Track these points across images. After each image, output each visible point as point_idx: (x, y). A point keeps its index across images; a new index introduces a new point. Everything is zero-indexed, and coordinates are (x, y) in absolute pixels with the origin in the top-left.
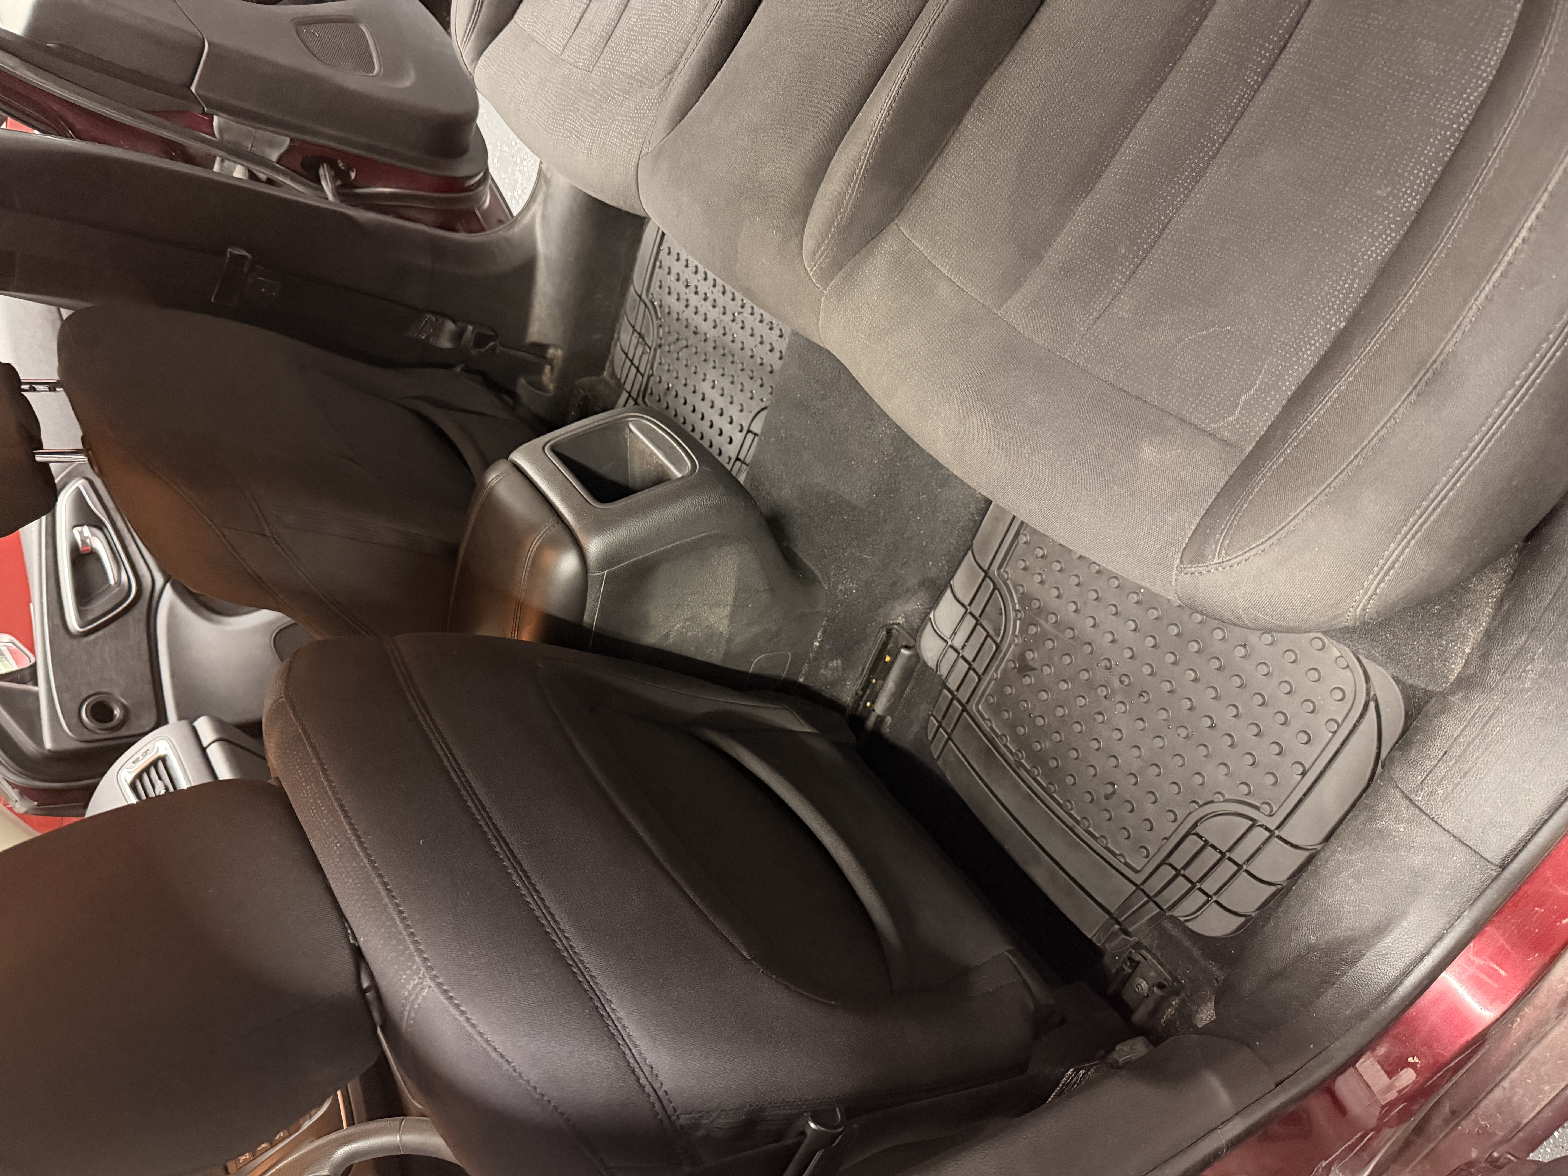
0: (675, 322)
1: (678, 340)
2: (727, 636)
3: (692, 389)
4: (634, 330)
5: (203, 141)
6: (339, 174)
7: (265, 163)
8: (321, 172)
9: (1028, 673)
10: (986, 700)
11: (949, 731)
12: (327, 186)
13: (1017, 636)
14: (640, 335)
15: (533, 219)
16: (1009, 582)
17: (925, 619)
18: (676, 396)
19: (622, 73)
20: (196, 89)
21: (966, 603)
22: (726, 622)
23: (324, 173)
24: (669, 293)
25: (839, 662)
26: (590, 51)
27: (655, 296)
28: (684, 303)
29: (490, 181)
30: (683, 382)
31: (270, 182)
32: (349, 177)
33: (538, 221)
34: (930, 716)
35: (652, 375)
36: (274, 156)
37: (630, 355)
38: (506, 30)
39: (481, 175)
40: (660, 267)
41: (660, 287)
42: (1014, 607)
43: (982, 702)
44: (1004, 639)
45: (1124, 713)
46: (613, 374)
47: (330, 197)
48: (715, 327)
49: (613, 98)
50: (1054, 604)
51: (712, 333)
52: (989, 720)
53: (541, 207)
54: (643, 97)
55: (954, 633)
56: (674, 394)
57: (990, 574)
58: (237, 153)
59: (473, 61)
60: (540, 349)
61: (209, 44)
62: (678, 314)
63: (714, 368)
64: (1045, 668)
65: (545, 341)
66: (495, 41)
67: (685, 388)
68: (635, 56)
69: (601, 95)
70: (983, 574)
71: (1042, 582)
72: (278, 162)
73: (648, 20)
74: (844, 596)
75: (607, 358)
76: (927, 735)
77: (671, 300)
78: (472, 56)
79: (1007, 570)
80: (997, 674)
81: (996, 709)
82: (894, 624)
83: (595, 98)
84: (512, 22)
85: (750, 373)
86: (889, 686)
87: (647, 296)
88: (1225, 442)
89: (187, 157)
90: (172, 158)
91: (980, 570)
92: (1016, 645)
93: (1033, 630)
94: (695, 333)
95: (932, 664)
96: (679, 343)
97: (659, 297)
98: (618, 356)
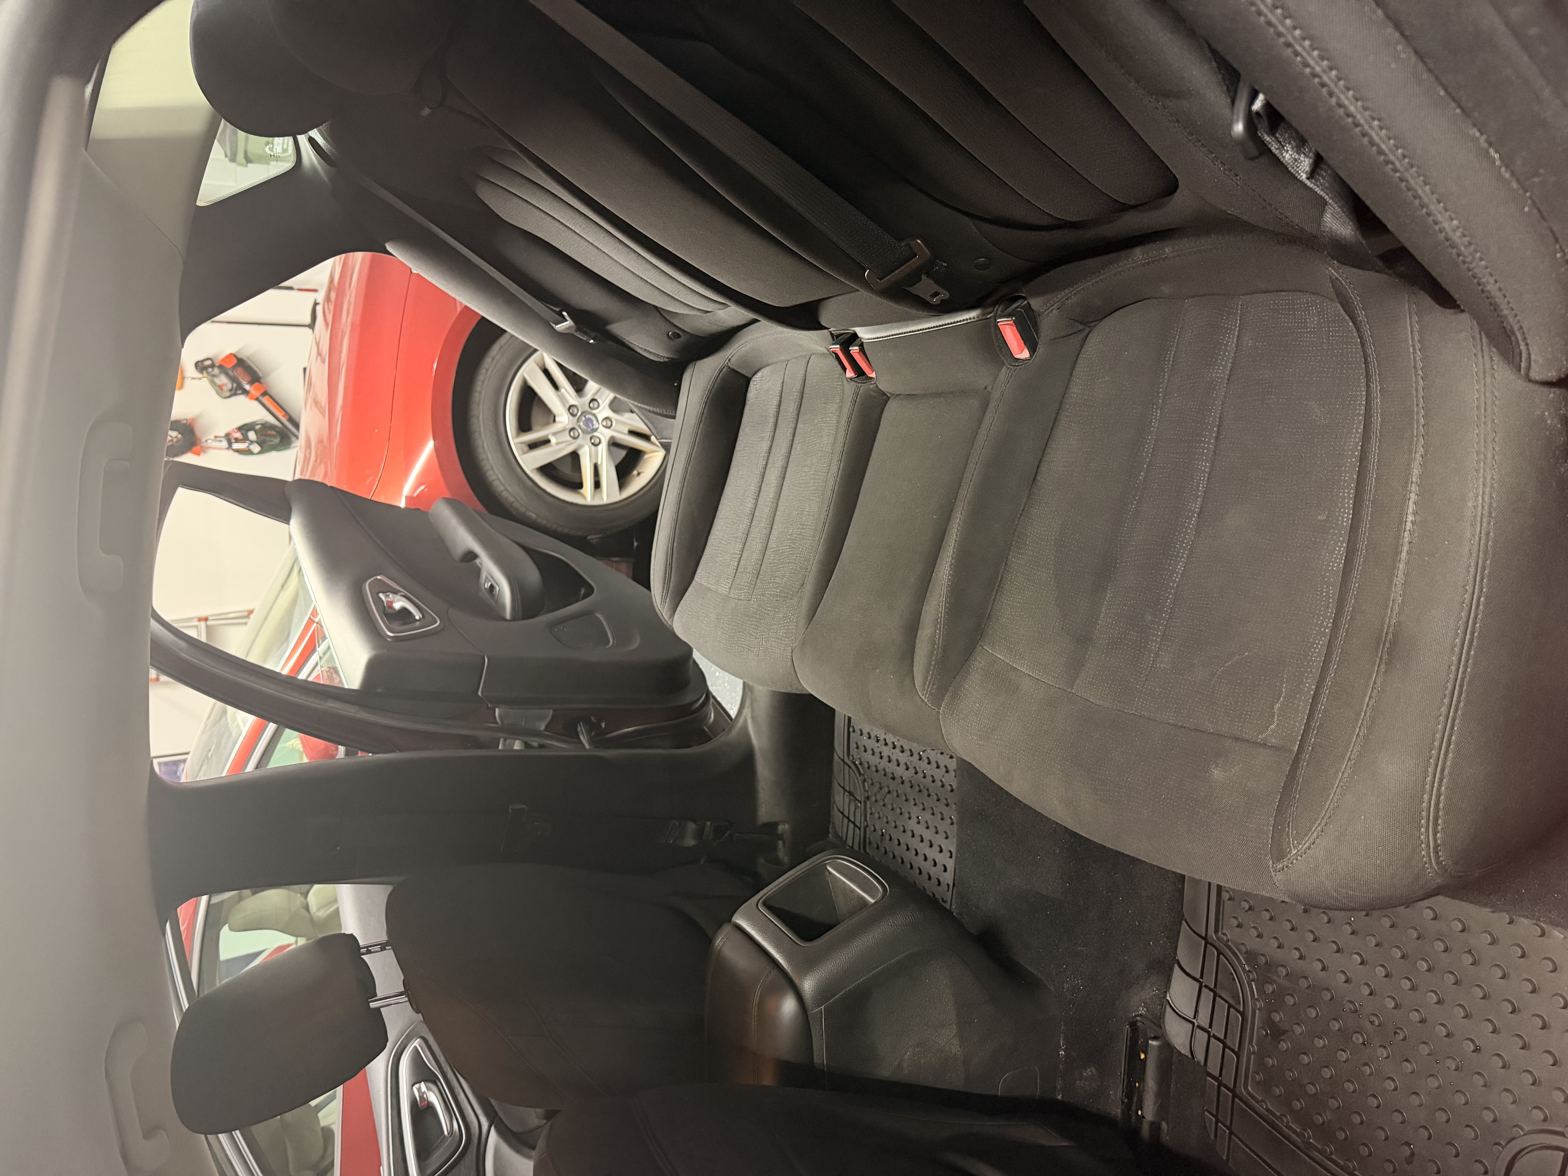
0: (875, 773)
1: (881, 788)
2: (962, 1058)
3: (902, 829)
4: (845, 790)
5: (490, 729)
6: (592, 728)
7: (537, 734)
8: (579, 729)
9: (1282, 1037)
10: (1253, 1079)
11: (1228, 1124)
12: (584, 739)
13: (1257, 999)
14: (850, 793)
15: (745, 721)
16: (1230, 943)
17: (1163, 1003)
18: (891, 839)
19: (770, 595)
20: (482, 693)
21: (1198, 976)
22: (956, 1042)
23: (581, 729)
24: (865, 751)
25: (1093, 1069)
26: (747, 586)
27: (855, 757)
28: (878, 755)
29: (712, 700)
30: (893, 825)
31: (541, 746)
32: (601, 726)
33: (749, 721)
34: (1204, 1111)
35: (867, 826)
36: (542, 727)
37: (846, 814)
38: (690, 589)
39: (703, 697)
40: (854, 731)
41: (857, 748)
42: (1244, 970)
43: (1249, 1084)
44: (1246, 1006)
45: (1387, 1058)
46: (836, 835)
47: (587, 746)
48: (907, 769)
49: (768, 614)
50: (1279, 954)
51: (907, 775)
52: (1263, 1101)
53: (750, 710)
54: (788, 607)
55: (1196, 1011)
56: (888, 838)
57: (1210, 940)
58: (513, 732)
59: (670, 617)
60: (771, 827)
61: (488, 658)
62: (876, 766)
63: (915, 805)
64: (1296, 1026)
65: (773, 820)
66: (684, 598)
67: (895, 830)
68: (778, 580)
69: (759, 614)
70: (1203, 942)
71: (1260, 936)
72: (546, 730)
73: (782, 552)
74: (1073, 995)
75: (829, 822)
76: (1209, 1135)
77: (868, 757)
78: (669, 614)
79: (1224, 931)
80: (1253, 1047)
81: (1265, 1086)
82: (1136, 1016)
83: (755, 618)
84: (694, 582)
85: (945, 801)
86: (1150, 1085)
87: (848, 758)
88: (1275, 748)
89: (479, 744)
90: (467, 748)
91: (1200, 939)
92: (1259, 1009)
93: (1269, 988)
94: (893, 778)
95: (1186, 1051)
96: (883, 790)
97: (859, 757)
98: (837, 817)
